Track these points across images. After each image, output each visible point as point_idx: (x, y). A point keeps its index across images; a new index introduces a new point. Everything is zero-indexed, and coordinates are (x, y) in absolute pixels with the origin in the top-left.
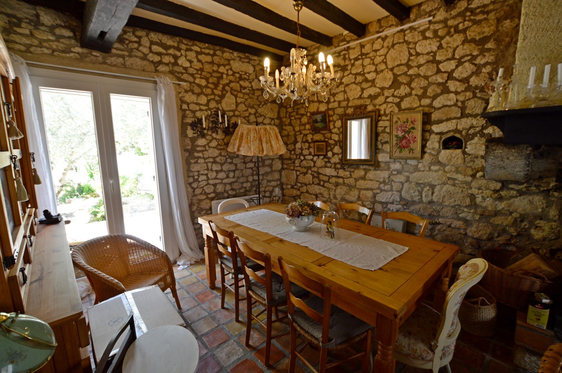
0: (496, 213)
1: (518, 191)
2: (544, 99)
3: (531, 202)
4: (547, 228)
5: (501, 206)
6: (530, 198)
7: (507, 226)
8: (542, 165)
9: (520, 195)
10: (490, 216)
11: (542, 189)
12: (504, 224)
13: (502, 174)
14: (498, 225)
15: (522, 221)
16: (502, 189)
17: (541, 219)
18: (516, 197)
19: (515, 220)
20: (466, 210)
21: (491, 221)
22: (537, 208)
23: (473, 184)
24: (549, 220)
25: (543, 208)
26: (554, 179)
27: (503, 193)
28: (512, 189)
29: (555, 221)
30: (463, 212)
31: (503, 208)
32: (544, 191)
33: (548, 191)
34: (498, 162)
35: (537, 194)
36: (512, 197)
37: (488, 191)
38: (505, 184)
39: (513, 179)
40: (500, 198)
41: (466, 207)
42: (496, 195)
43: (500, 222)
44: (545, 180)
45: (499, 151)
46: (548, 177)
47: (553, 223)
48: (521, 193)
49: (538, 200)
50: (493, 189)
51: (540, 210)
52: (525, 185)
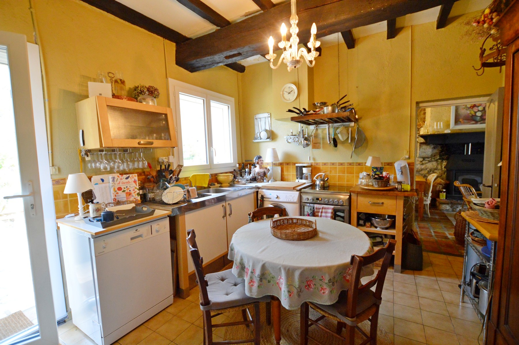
0: (422, 170)
1: (428, 161)
2: (439, 131)
3: (432, 164)
4: (438, 173)
5: (423, 167)
6: (432, 163)
7: (426, 174)
8: (436, 151)
9: (429, 162)
10: (420, 171)
11: (435, 159)
12: (425, 173)
13: (424, 155)
14: (423, 174)
15: (430, 171)
16: (423, 161)
17: (436, 170)
18: (427, 163)
19: (428, 171)
22: (434, 166)
24: (439, 170)
25: (436, 166)
26: (439, 156)
27: (424, 162)
28: (426, 160)
29: (440, 170)
31: (424, 168)
32: (436, 160)
33: (437, 160)
34: (424, 151)
35: (434, 161)
36: (426, 163)
37: (418, 162)
38: (424, 158)
39: (427, 156)
40: (423, 164)
42: (421, 163)
43: (423, 173)
44: (436, 156)
45: (424, 147)
46: (437, 155)
47: (440, 171)
48: (429, 161)
49: (435, 163)
50: (420, 161)
51: (435, 167)
52: (430, 158)
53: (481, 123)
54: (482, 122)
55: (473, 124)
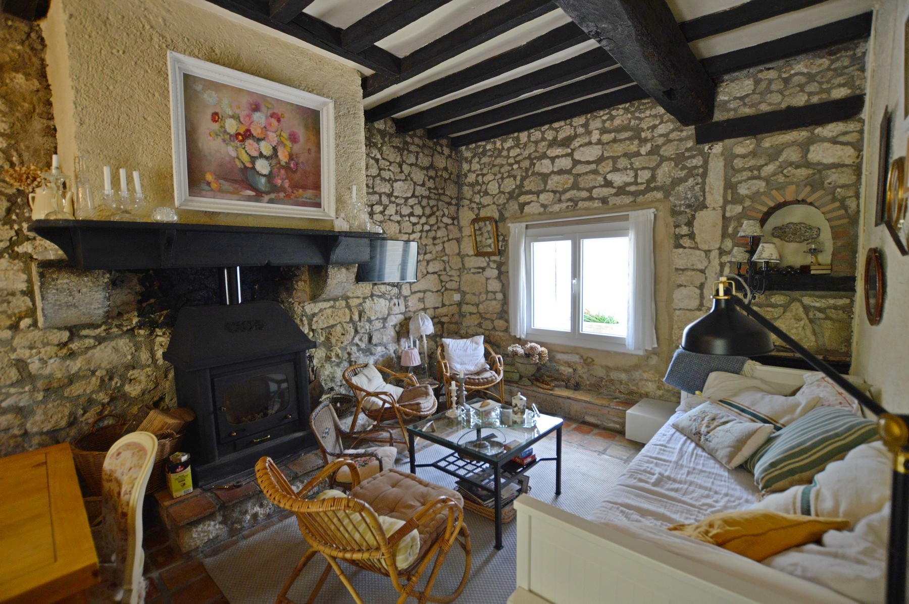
0: (71, 380)
1: (95, 338)
2: (126, 211)
3: (116, 350)
4: (143, 378)
5: (75, 365)
6: (113, 343)
7: (92, 392)
8: (122, 296)
9: (100, 343)
10: (62, 387)
11: (125, 329)
12: (88, 392)
13: (72, 316)
14: (79, 396)
15: (111, 379)
16: (71, 339)
17: (134, 368)
18: (94, 347)
19: (102, 380)
20: (12, 390)
21: (66, 395)
22: (125, 356)
23: (15, 342)
24: (143, 367)
25: (132, 354)
26: (136, 314)
27: (74, 346)
28: (86, 337)
29: (149, 366)
30: (8, 395)
31: (80, 368)
32: (128, 330)
33: (132, 330)
34: (64, 298)
35: (120, 336)
36: (88, 349)
37: (48, 348)
38: (74, 331)
39: (88, 321)
40: (72, 355)
41: (12, 385)
42: (65, 351)
43: (80, 391)
44: (126, 317)
45: (64, 280)
46: (128, 312)
47: (148, 369)
48: (100, 340)
49: (124, 344)
50: (56, 342)
51: (129, 357)
52: (103, 327)
53: (271, 201)
54: (273, 196)
55: (249, 198)
